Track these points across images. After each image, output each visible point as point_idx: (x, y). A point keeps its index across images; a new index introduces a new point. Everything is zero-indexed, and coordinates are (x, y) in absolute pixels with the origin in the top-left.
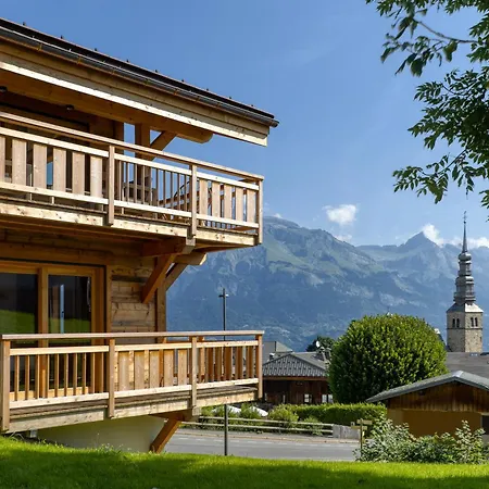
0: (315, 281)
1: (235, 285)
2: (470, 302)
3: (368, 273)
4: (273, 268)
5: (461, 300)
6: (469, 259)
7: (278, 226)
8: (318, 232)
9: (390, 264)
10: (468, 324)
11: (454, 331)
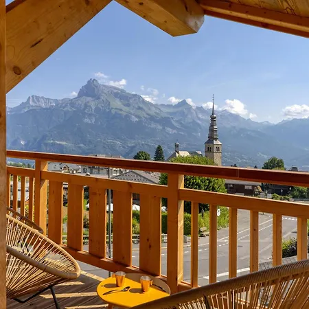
0: (134, 119)
1: (94, 119)
2: (216, 139)
3: (160, 117)
4: (113, 111)
5: (212, 138)
6: (215, 118)
7: (115, 91)
8: (136, 95)
9: (170, 113)
10: (215, 150)
11: (208, 153)
